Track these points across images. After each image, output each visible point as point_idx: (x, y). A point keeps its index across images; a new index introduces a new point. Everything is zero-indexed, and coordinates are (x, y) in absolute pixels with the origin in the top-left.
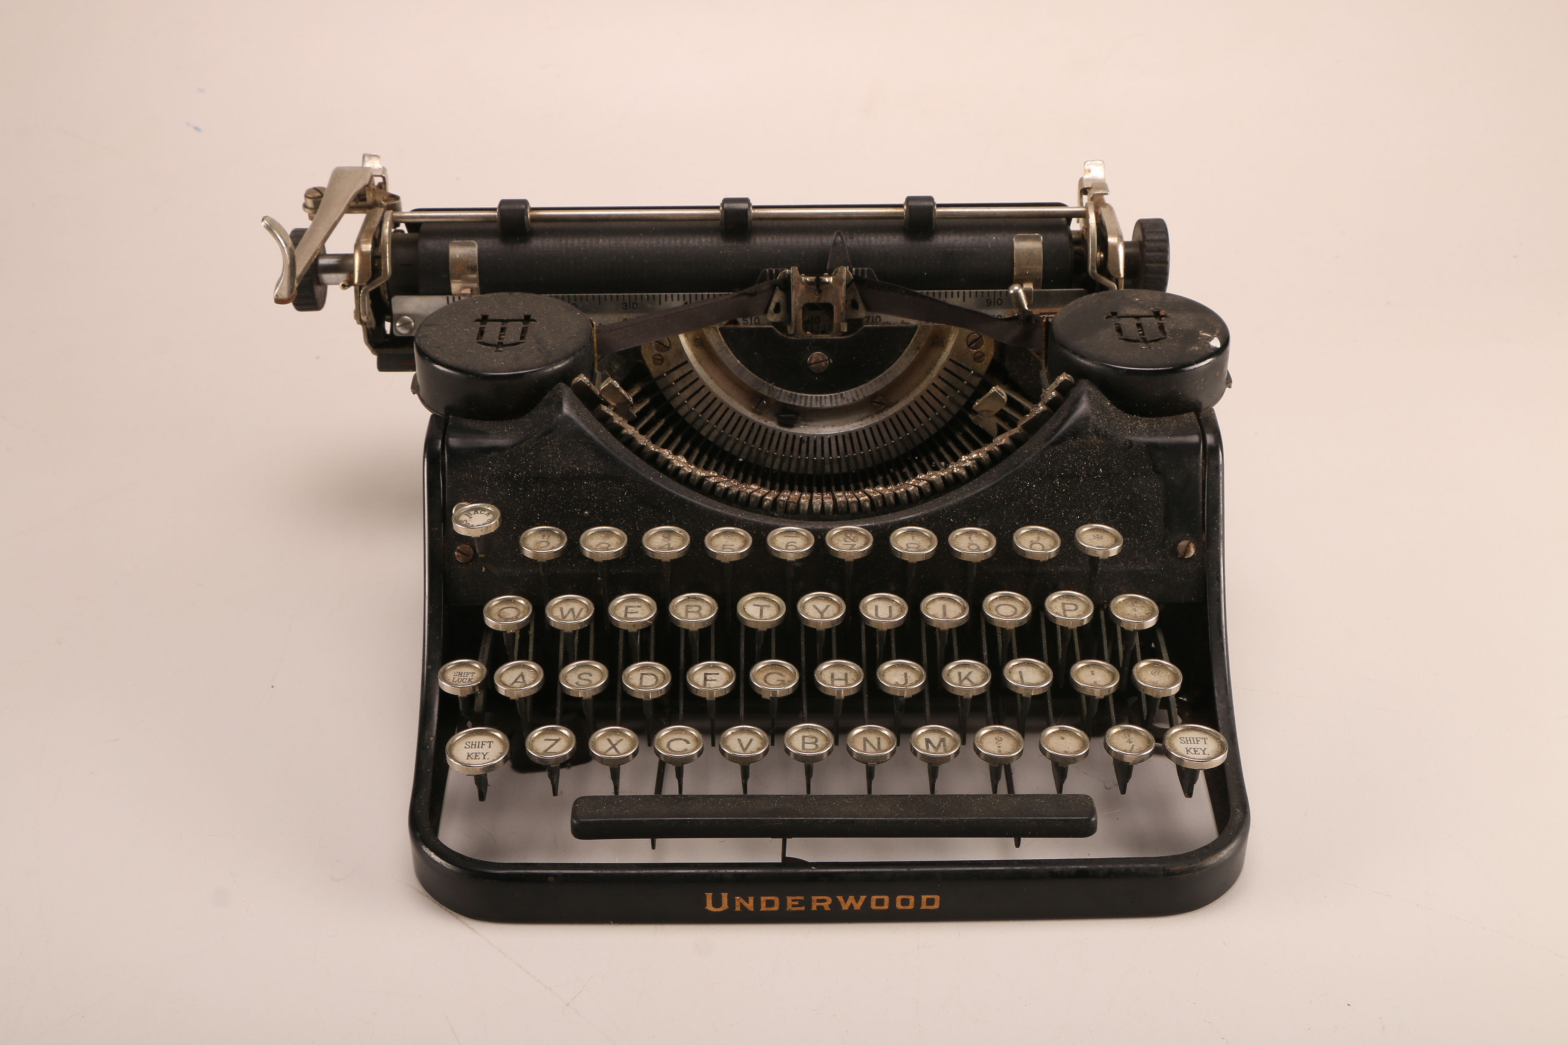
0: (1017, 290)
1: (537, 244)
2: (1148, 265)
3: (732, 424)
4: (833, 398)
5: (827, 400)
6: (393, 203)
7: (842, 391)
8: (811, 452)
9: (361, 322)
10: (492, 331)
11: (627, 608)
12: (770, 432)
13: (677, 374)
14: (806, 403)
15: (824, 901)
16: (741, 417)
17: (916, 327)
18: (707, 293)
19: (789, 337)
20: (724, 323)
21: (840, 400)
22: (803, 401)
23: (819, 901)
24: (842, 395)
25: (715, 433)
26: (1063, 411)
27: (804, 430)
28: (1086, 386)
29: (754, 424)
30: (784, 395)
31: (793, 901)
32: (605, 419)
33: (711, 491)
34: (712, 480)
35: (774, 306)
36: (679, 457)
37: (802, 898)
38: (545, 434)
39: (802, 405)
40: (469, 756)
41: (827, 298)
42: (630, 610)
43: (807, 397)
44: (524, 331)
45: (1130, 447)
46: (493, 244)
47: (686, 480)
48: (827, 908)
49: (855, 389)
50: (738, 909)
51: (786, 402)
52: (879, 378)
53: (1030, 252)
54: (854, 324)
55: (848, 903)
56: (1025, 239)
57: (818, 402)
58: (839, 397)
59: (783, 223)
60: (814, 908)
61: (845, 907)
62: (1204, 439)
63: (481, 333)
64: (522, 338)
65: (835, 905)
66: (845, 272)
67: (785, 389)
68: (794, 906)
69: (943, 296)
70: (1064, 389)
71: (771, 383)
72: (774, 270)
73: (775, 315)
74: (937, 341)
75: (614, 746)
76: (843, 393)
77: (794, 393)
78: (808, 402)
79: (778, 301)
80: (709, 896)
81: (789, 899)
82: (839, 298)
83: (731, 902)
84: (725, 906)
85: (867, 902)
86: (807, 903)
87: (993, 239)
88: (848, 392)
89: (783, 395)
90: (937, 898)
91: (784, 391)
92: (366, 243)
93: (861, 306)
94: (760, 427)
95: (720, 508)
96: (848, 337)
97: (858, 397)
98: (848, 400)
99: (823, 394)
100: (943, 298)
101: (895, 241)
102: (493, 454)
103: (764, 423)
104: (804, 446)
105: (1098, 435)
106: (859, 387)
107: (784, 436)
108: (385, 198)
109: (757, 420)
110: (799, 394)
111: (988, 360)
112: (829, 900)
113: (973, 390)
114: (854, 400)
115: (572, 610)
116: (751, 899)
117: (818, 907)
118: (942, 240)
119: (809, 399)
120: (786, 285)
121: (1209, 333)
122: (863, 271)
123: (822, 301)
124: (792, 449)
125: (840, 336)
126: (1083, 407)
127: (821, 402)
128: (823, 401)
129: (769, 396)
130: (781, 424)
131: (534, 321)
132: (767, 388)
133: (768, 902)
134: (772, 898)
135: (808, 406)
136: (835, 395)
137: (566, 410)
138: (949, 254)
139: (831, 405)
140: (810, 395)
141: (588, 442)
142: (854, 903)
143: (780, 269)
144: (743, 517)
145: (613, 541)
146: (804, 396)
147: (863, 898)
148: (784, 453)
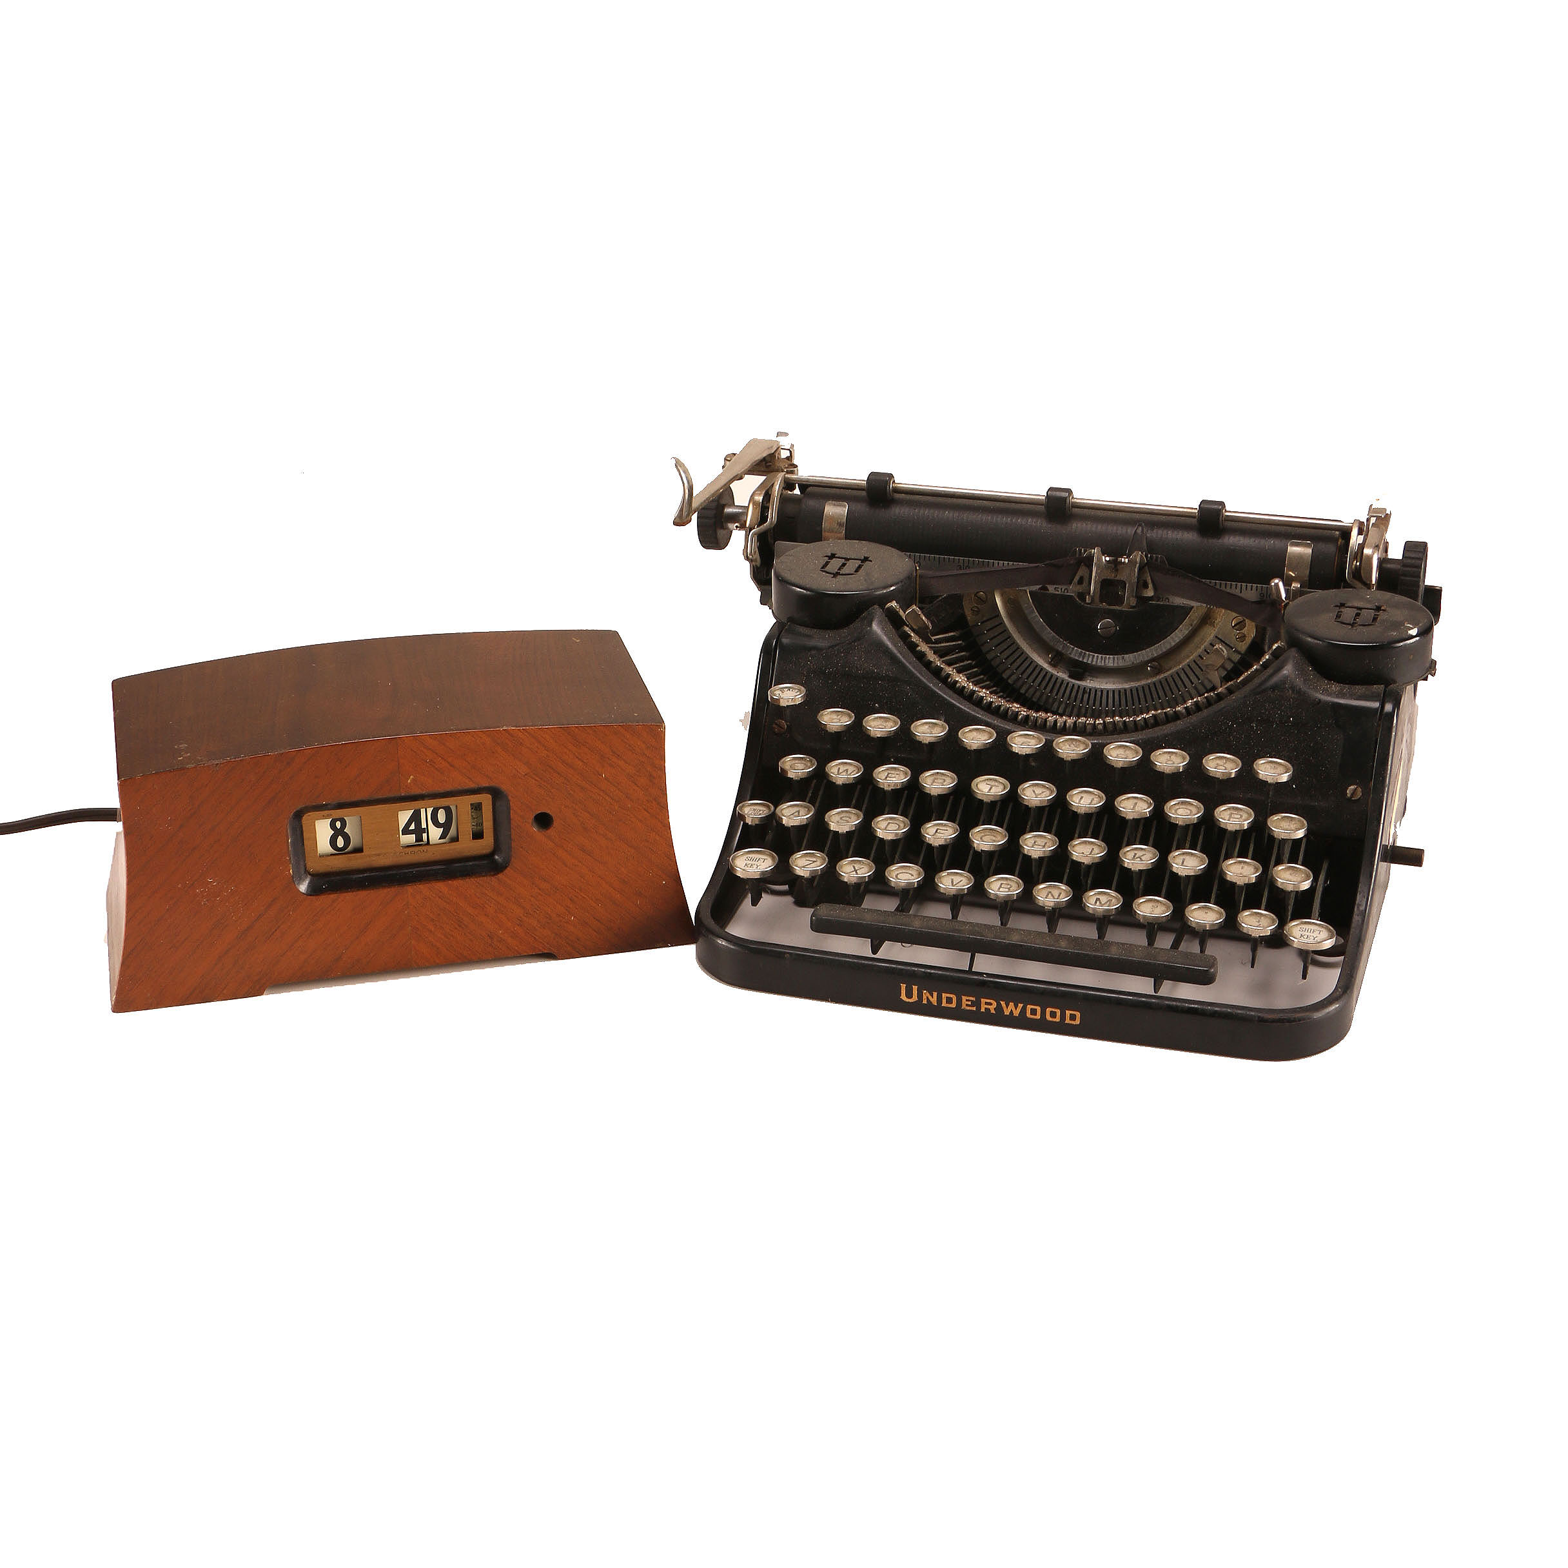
0: (1278, 583)
1: (897, 511)
2: (1402, 578)
3: (1029, 671)
4: (1116, 659)
5: (1110, 661)
6: (792, 467)
7: (1124, 654)
8: (1091, 702)
9: (747, 558)
10: (834, 565)
11: (889, 774)
12: (1059, 681)
13: (989, 625)
14: (1093, 661)
15: (991, 1004)
16: (1037, 666)
17: (1193, 607)
19: (1086, 605)
20: (1038, 587)
21: (1121, 661)
22: (1090, 659)
23: (986, 1003)
24: (1123, 657)
25: (1014, 677)
26: (1270, 671)
27: (1090, 683)
28: (1293, 652)
29: (1047, 673)
30: (1075, 653)
31: (967, 1000)
32: (905, 637)
33: (978, 702)
34: (981, 694)
35: (1078, 579)
36: (961, 675)
37: (973, 999)
38: (854, 641)
39: (1090, 662)
40: (746, 865)
41: (1122, 576)
42: (890, 775)
44: (860, 567)
45: (1318, 704)
46: (862, 508)
47: (960, 692)
48: (993, 1011)
49: (1135, 653)
50: (925, 1002)
51: (1077, 658)
52: (1156, 647)
53: (1300, 557)
54: (1142, 600)
55: (1010, 1009)
56: (1297, 545)
57: (1103, 661)
58: (1121, 659)
59: (1099, 513)
60: (983, 1010)
61: (1007, 1012)
62: (1383, 706)
63: (827, 564)
64: (857, 571)
65: (999, 1009)
66: (1138, 556)
67: (1077, 647)
68: (967, 1005)
69: (1223, 586)
70: (1276, 655)
71: (1066, 640)
72: (1082, 549)
73: (1077, 585)
74: (1206, 620)
75: (856, 871)
77: (1084, 651)
78: (1095, 660)
79: (1082, 575)
80: (903, 986)
81: (964, 998)
82: (1130, 576)
83: (920, 995)
84: (915, 998)
85: (1024, 1010)
86: (977, 1004)
87: (1271, 543)
88: (1129, 655)
90: (1078, 1014)
91: (1075, 648)
92: (760, 495)
93: (1150, 586)
94: (1052, 675)
95: (980, 715)
96: (1137, 610)
97: (1136, 660)
98: (1127, 662)
99: (1108, 655)
100: (1223, 588)
101: (1190, 537)
102: (813, 652)
103: (1056, 673)
104: (1086, 696)
105: (1293, 691)
106: (1138, 653)
107: (1070, 685)
108: (787, 466)
109: (1050, 670)
110: (1087, 652)
111: (1248, 640)
112: (995, 1004)
113: (1232, 665)
114: (1133, 663)
115: (847, 770)
116: (935, 994)
117: (986, 1008)
118: (1231, 541)
119: (1095, 657)
120: (1089, 562)
121: (1412, 625)
122: (1157, 557)
123: (1118, 578)
124: (1076, 697)
125: (1129, 608)
126: (1288, 670)
127: (1105, 662)
128: (1107, 661)
129: (1064, 652)
130: (1070, 677)
131: (871, 561)
132: (1062, 645)
133: (948, 999)
134: (951, 996)
135: (1094, 663)
136: (1118, 657)
137: (875, 627)
138: (1232, 552)
139: (1114, 665)
140: (1097, 655)
141: (886, 651)
142: (1014, 1009)
143: (1087, 549)
144: (998, 723)
145: (890, 724)
146: (1092, 655)
147: (1021, 1006)
148: (1068, 700)
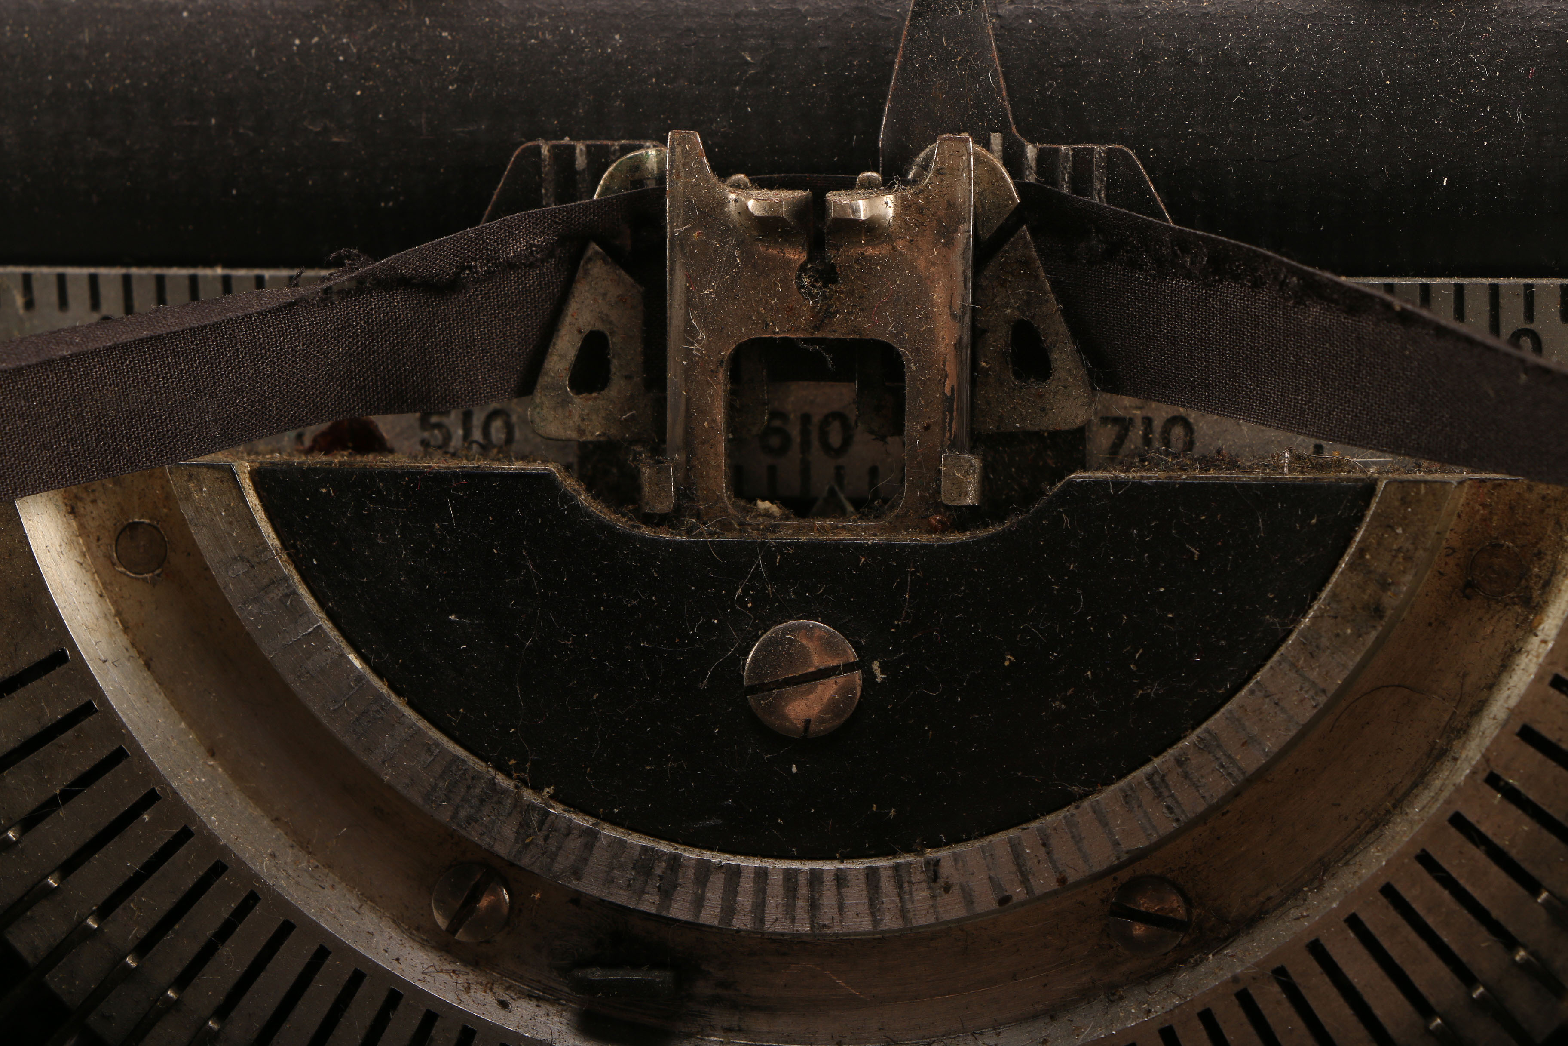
4: (887, 885)
5: (851, 894)
7: (937, 845)
14: (729, 910)
16: (357, 978)
17: (1368, 489)
18: (219, 271)
19: (646, 531)
20: (285, 441)
21: (921, 894)
22: (714, 896)
24: (933, 869)
30: (609, 858)
35: (572, 354)
39: (710, 916)
41: (864, 314)
43: (735, 872)
49: (1013, 833)
51: (621, 898)
52: (1149, 778)
54: (1020, 462)
57: (801, 903)
58: (917, 877)
66: (972, 165)
67: (615, 822)
71: (537, 788)
72: (580, 147)
73: (577, 400)
76: (944, 853)
77: (664, 847)
78: (745, 900)
79: (599, 326)
82: (936, 310)
88: (969, 849)
89: (599, 858)
91: (608, 832)
96: (980, 534)
97: (1025, 881)
98: (968, 898)
99: (831, 858)
106: (1035, 825)
109: (450, 998)
110: (691, 854)
114: (1004, 901)
119: (746, 885)
120: (638, 236)
122: (1082, 161)
123: (842, 327)
125: (932, 530)
127: (814, 906)
128: (828, 898)
129: (525, 861)
132: (514, 817)
135: (743, 922)
136: (897, 868)
139: (876, 922)
140: (757, 863)
143: (616, 145)
146: (720, 867)
